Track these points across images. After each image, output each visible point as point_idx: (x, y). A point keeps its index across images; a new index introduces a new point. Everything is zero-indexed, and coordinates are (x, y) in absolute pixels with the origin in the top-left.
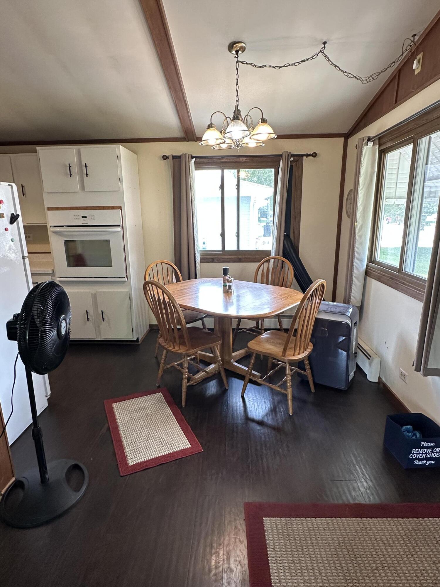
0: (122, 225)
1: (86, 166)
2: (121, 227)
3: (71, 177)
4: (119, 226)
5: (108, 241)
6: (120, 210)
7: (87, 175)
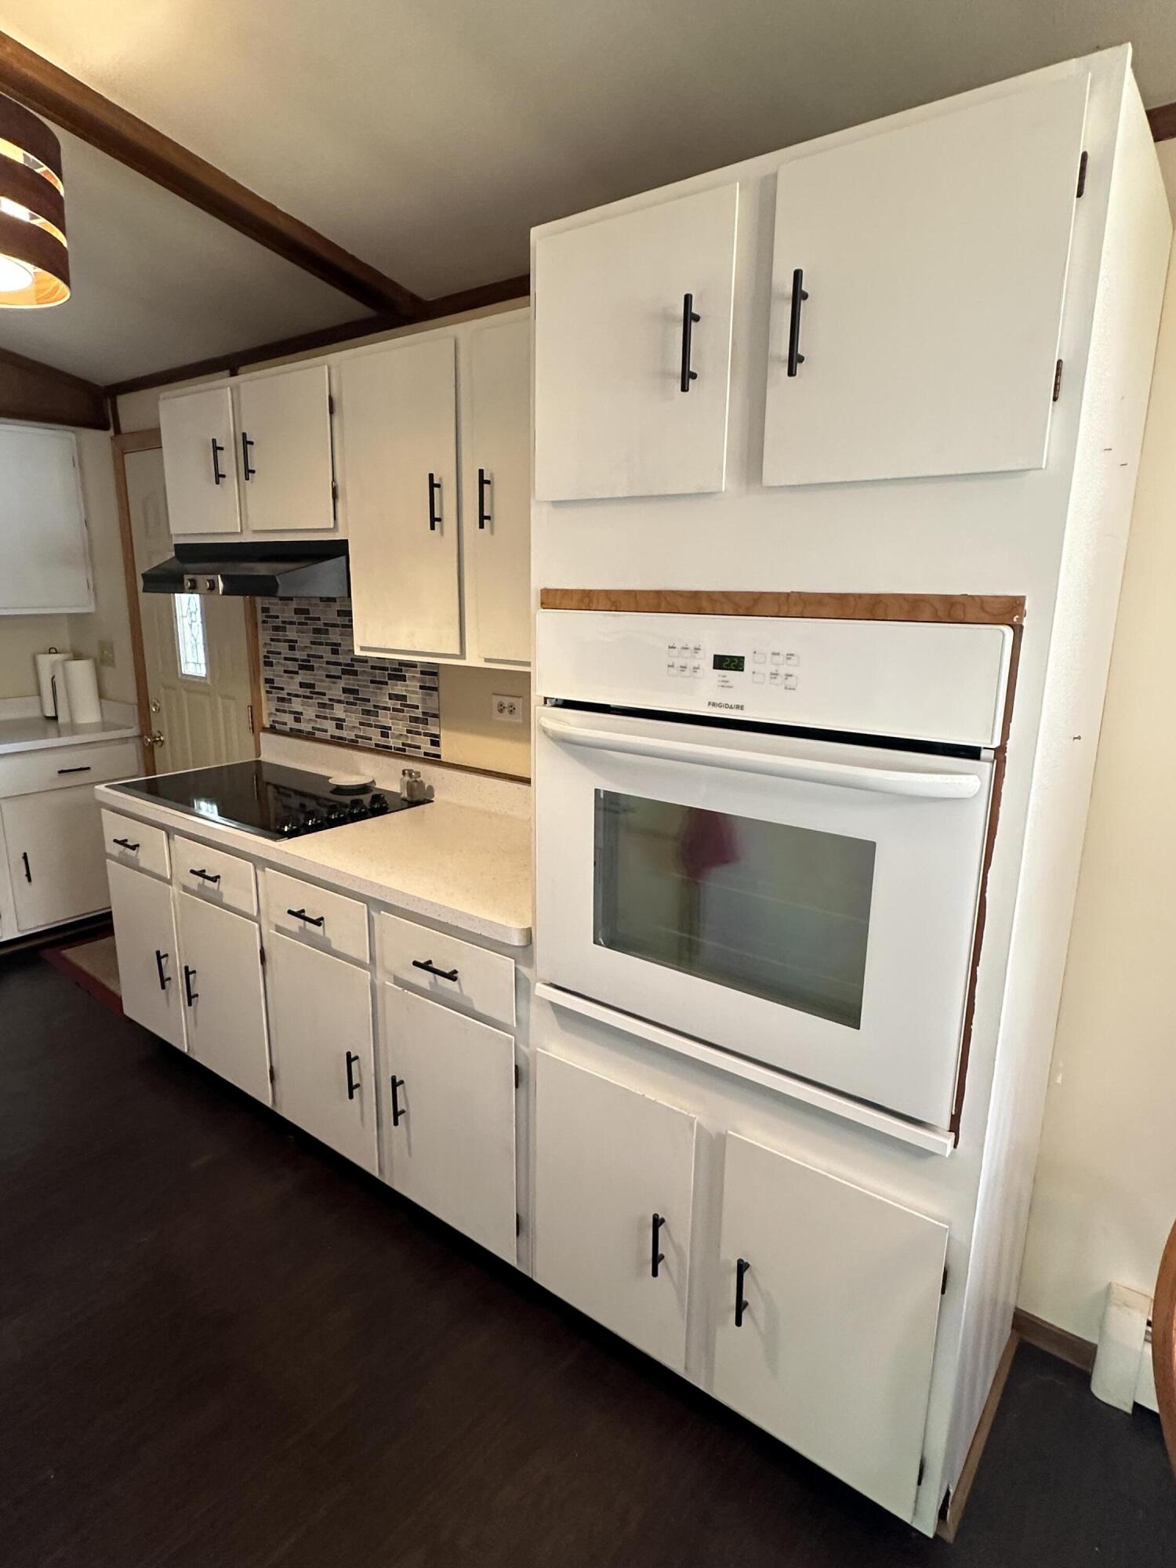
0: (1000, 752)
1: (798, 296)
2: (984, 768)
3: (684, 388)
4: (972, 753)
5: (861, 855)
6: (1009, 632)
7: (794, 360)
